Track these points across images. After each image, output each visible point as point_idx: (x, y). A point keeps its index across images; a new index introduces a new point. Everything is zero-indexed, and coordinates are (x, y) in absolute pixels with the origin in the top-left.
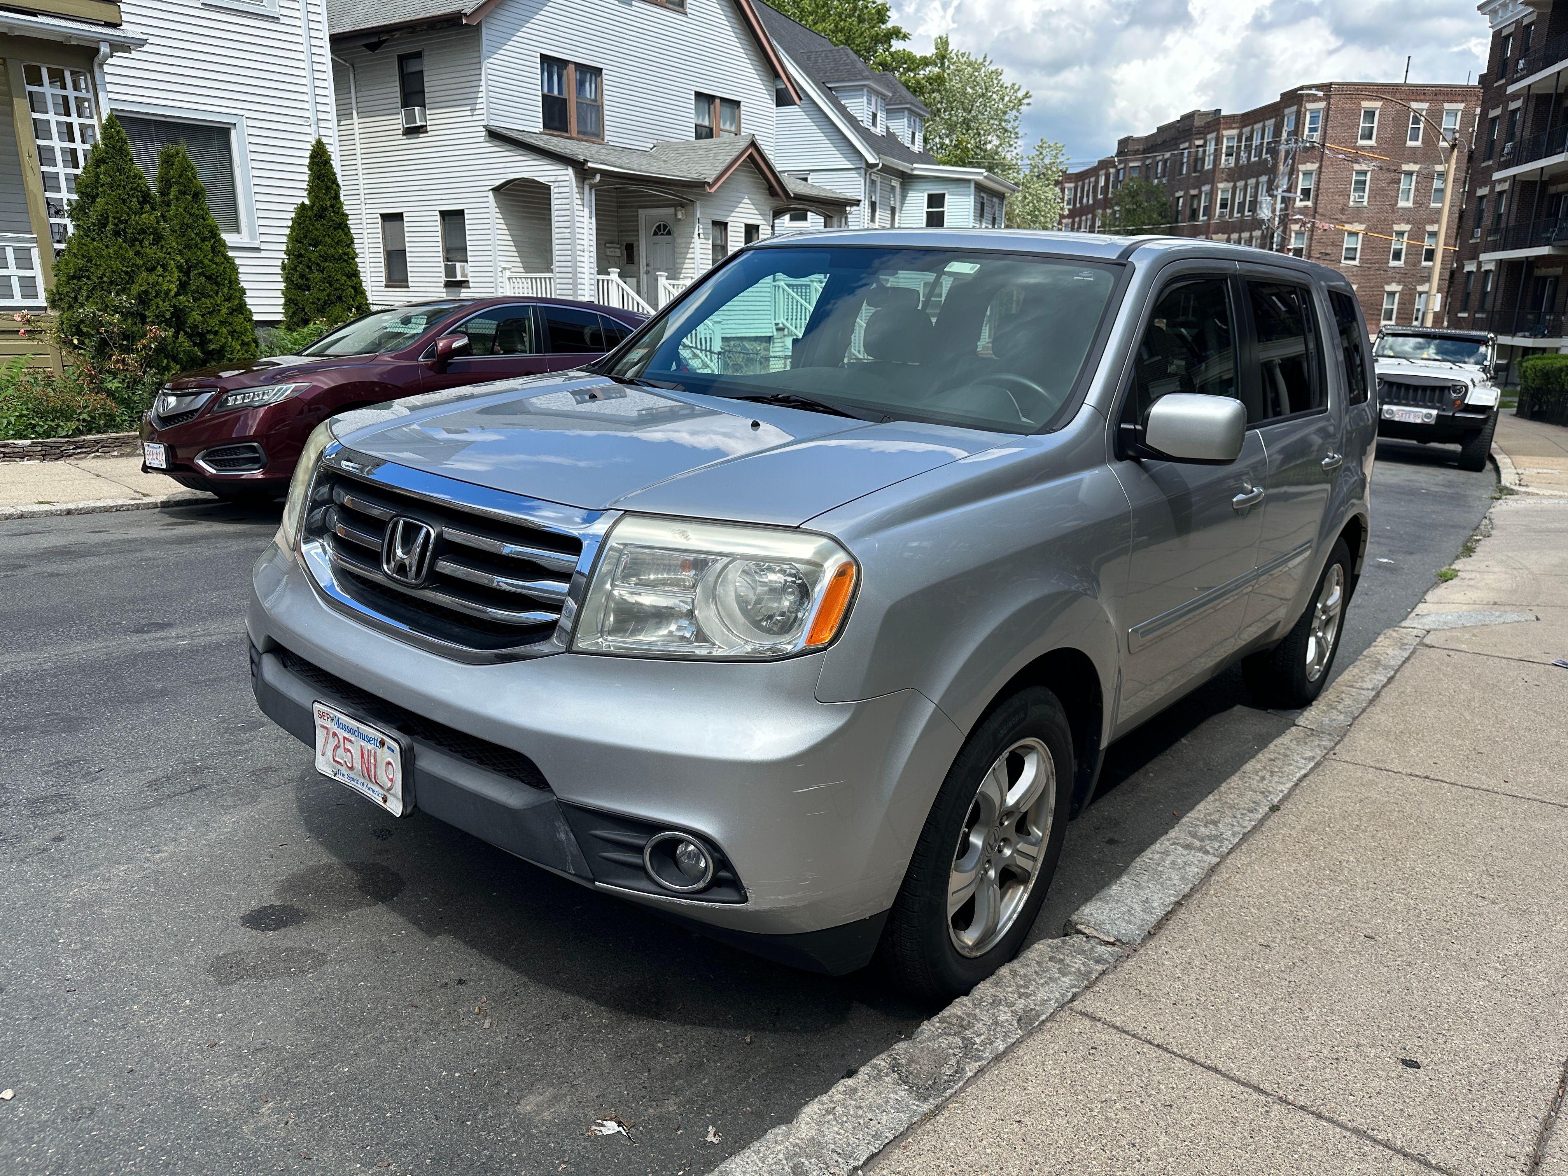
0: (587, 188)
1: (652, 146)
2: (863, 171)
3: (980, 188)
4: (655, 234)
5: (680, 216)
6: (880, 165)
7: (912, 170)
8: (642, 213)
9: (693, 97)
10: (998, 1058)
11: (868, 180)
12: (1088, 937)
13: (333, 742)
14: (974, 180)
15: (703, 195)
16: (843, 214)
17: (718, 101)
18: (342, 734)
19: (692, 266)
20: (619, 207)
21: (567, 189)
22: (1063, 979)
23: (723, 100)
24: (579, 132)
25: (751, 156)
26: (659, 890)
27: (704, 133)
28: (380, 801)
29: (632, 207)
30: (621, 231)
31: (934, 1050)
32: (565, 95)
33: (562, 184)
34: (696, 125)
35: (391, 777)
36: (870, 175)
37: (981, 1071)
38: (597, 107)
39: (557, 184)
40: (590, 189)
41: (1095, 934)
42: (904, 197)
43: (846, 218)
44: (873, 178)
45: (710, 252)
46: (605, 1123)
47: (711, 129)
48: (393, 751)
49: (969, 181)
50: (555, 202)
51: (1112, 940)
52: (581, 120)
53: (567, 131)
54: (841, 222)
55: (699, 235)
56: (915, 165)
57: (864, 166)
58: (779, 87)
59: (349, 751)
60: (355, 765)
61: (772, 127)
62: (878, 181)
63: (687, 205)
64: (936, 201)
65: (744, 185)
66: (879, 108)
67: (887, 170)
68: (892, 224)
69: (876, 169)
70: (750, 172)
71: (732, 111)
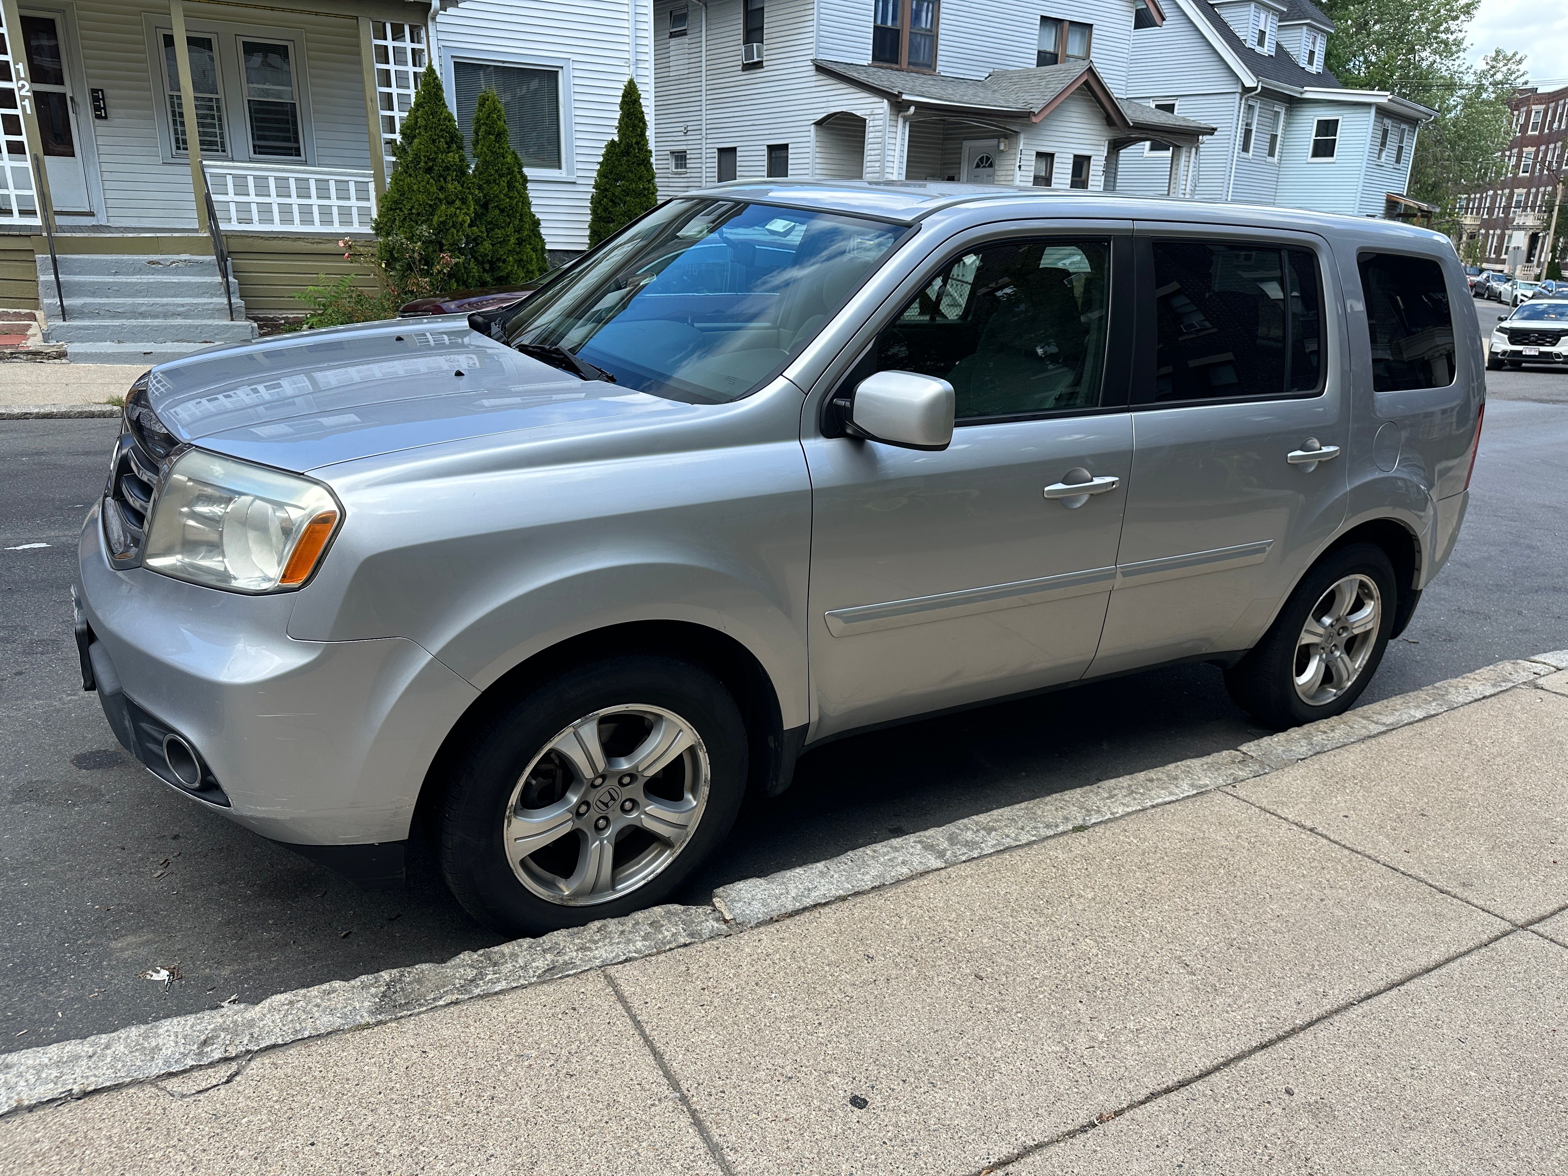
0: (901, 121)
1: (987, 75)
2: (1238, 96)
3: (1382, 112)
4: (978, 166)
5: (1002, 147)
6: (1259, 89)
7: (1302, 93)
8: (967, 144)
9: (1038, 22)
11: (1243, 105)
14: (1375, 104)
15: (1028, 125)
16: (1195, 144)
17: (1067, 25)
20: (945, 139)
21: (881, 123)
23: (1071, 23)
24: (909, 63)
25: (1086, 83)
27: (1045, 59)
29: (957, 139)
30: (944, 164)
32: (899, 27)
33: (876, 117)
34: (1039, 52)
36: (1247, 100)
38: (932, 36)
39: (872, 117)
40: (905, 122)
42: (1288, 124)
43: (1197, 148)
44: (1250, 103)
47: (1057, 55)
49: (1369, 105)
50: (870, 136)
52: (913, 51)
53: (897, 63)
54: (1190, 152)
55: (1020, 167)
56: (1306, 88)
57: (1240, 90)
58: (1139, 8)
61: (1127, 51)
62: (1257, 106)
63: (1010, 136)
64: (1328, 128)
65: (1076, 115)
66: (1269, 24)
67: (1267, 94)
68: (1271, 154)
69: (1254, 93)
70: (1086, 100)
71: (1083, 34)
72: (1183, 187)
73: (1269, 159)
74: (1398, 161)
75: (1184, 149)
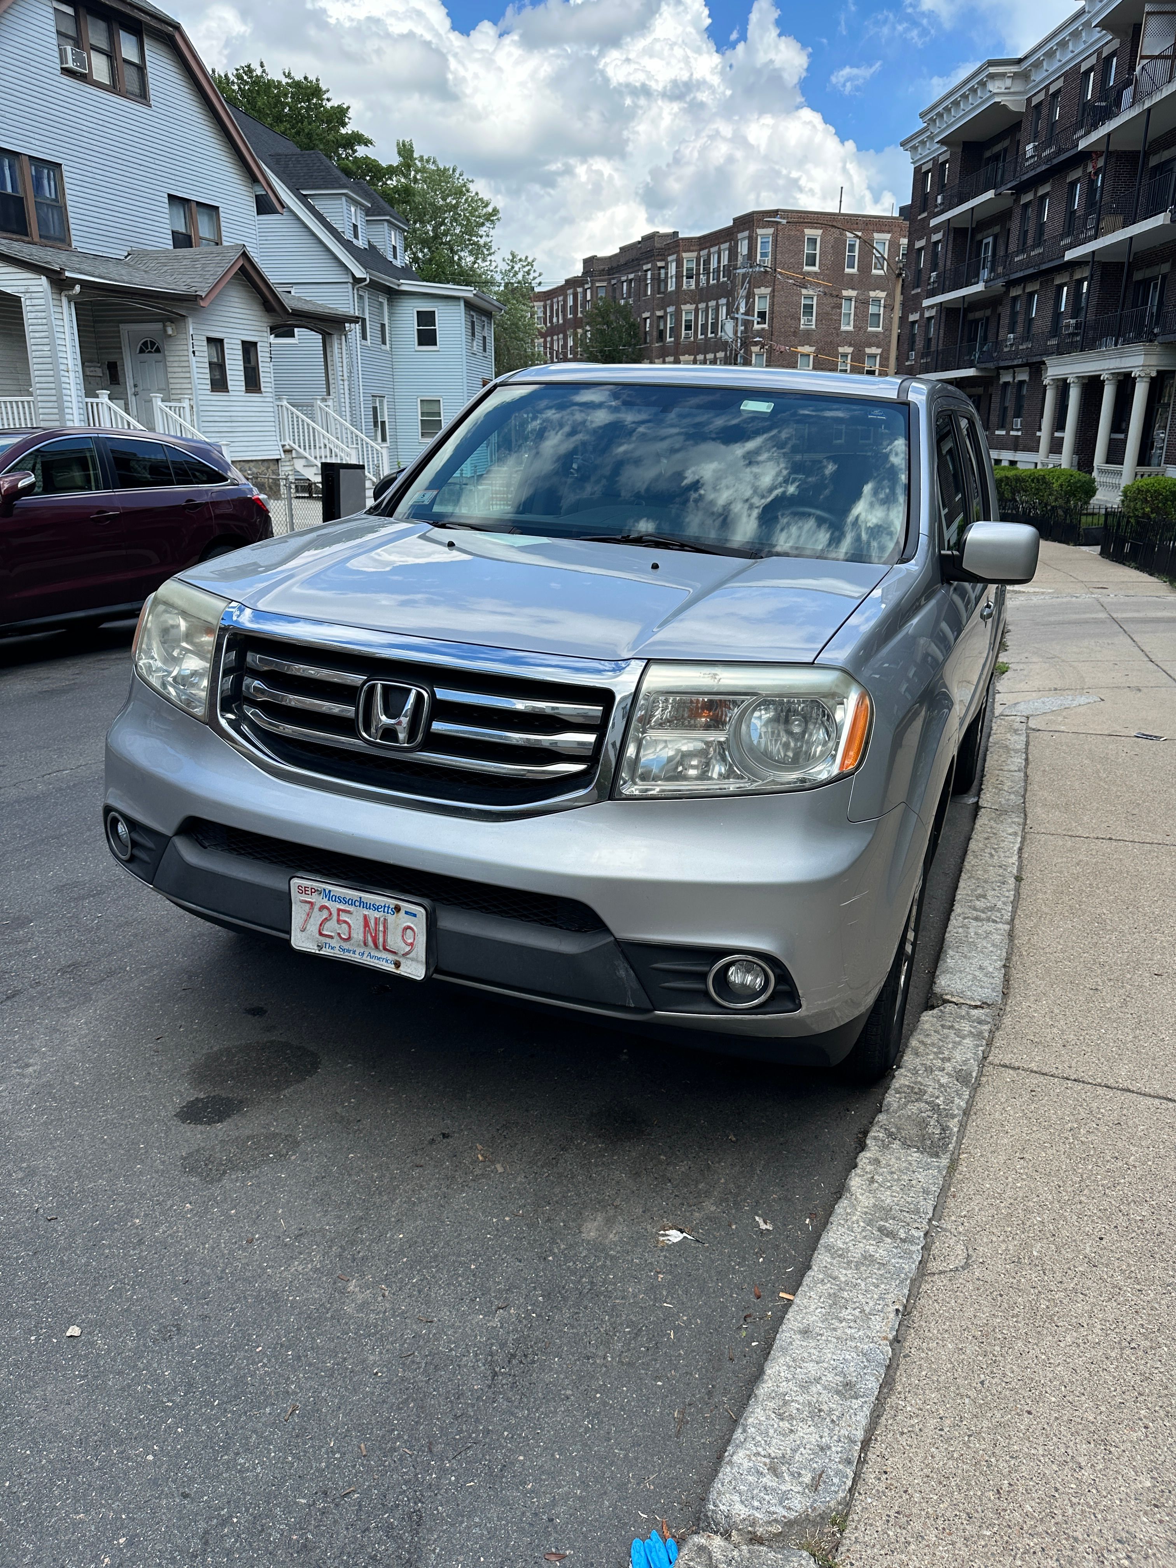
0: (64, 300)
1: (126, 254)
2: (350, 286)
3: (469, 305)
4: (142, 351)
5: (170, 332)
6: (368, 280)
7: (399, 285)
8: (124, 328)
9: (166, 201)
10: (966, 1113)
11: (356, 295)
12: (957, 1004)
13: (318, 917)
14: (463, 297)
15: (194, 310)
16: (342, 331)
17: (194, 205)
18: (334, 906)
19: (189, 386)
20: (95, 322)
21: (42, 301)
22: (965, 1041)
23: (198, 203)
24: (41, 236)
25: (242, 269)
26: (720, 1010)
27: (182, 240)
28: (391, 968)
29: (110, 321)
30: (100, 348)
31: (909, 1117)
32: (21, 194)
33: (34, 295)
34: (173, 232)
35: (409, 941)
36: (358, 290)
37: (963, 1126)
38: (59, 207)
39: (28, 295)
40: (69, 302)
41: (962, 1001)
42: (392, 314)
43: (346, 335)
44: (361, 293)
45: (208, 371)
46: (667, 1232)
47: (190, 237)
48: (415, 915)
49: (458, 298)
50: (28, 316)
51: (979, 1003)
52: (43, 223)
53: (27, 235)
54: (341, 339)
55: (194, 352)
56: (402, 281)
57: (351, 281)
58: (258, 193)
59: (345, 922)
60: (354, 935)
61: (254, 237)
62: (366, 296)
63: (178, 319)
64: (426, 318)
65: (236, 300)
66: (359, 219)
67: (375, 286)
68: (384, 343)
69: (364, 284)
70: (243, 286)
71: (210, 217)
72: (341, 374)
73: (383, 347)
74: (485, 350)
75: (335, 337)
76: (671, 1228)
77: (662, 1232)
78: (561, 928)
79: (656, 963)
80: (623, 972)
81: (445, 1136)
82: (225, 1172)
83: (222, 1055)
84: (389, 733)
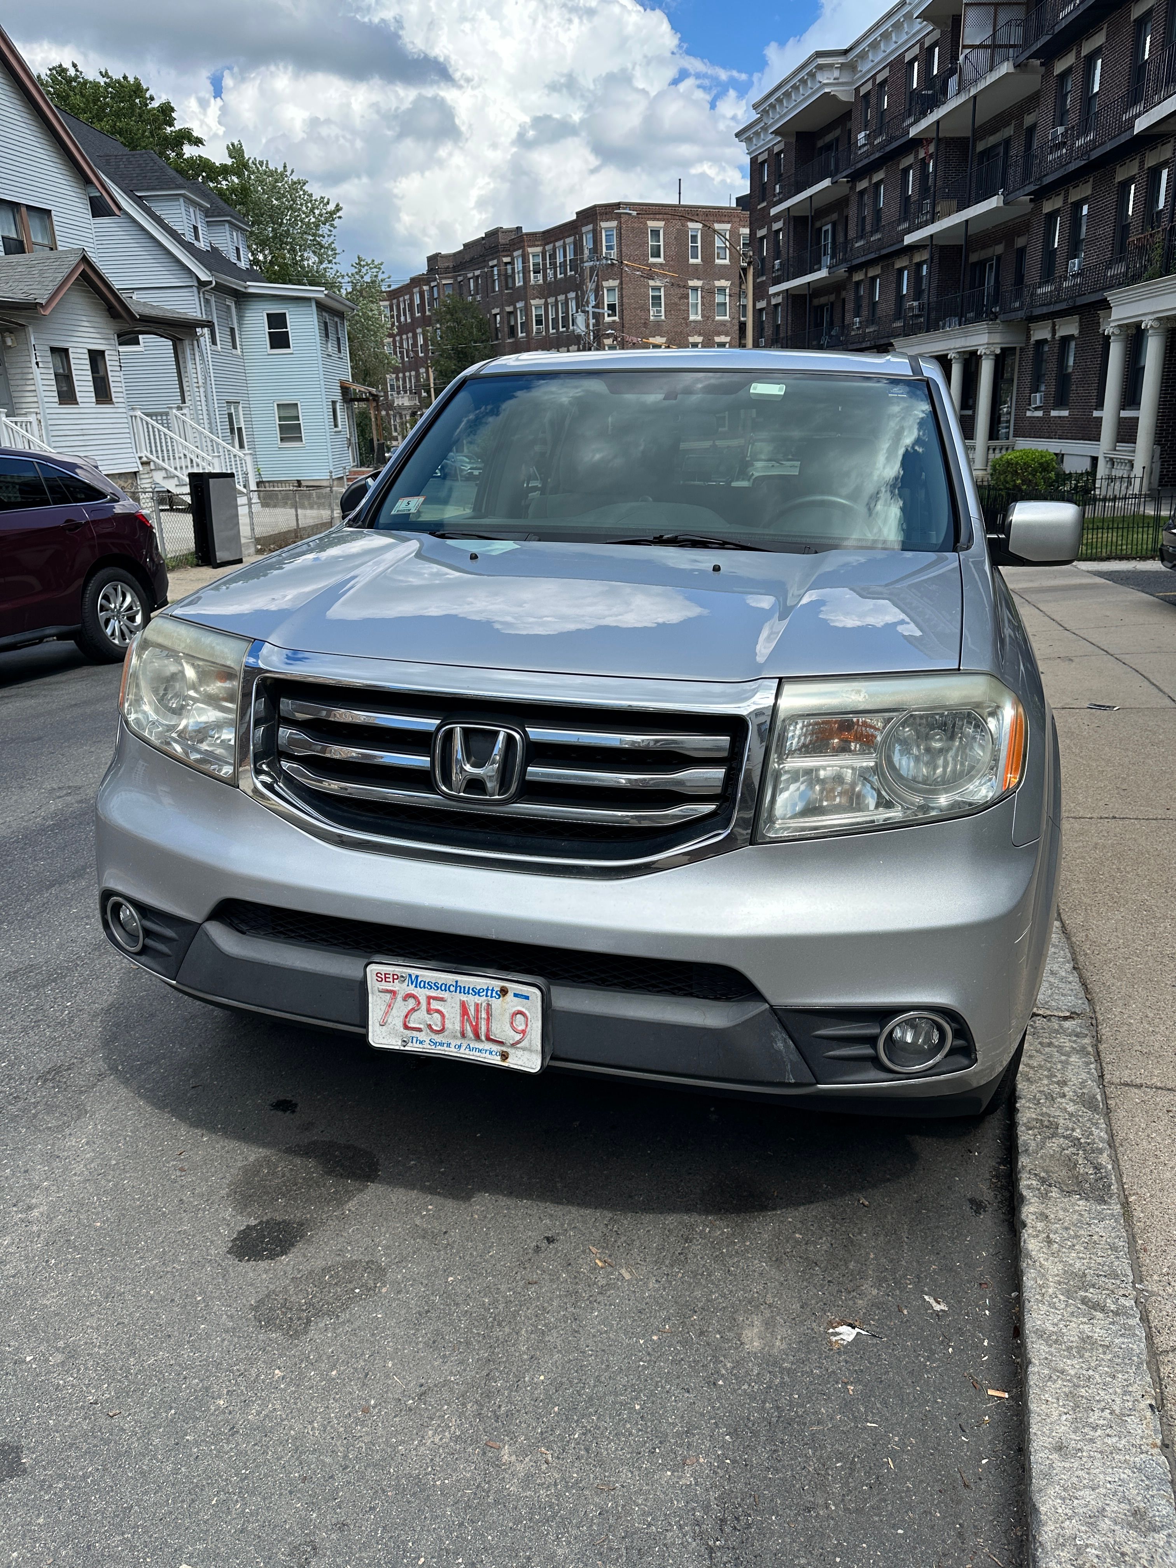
2: (195, 289)
3: (321, 307)
5: (9, 343)
6: (214, 283)
7: (246, 288)
10: (1111, 1144)
11: (202, 299)
12: (1044, 1017)
13: (401, 1008)
14: (314, 298)
15: (35, 318)
16: (195, 337)
17: (24, 209)
18: (422, 994)
19: (35, 399)
22: (1072, 1060)
23: (29, 207)
25: (83, 274)
26: (891, 1076)
27: (14, 246)
28: (496, 1060)
31: (1052, 1156)
34: (3, 238)
35: (520, 1028)
36: (204, 293)
37: (1116, 1161)
41: (1049, 1013)
42: (241, 318)
43: (198, 341)
44: (207, 297)
45: (54, 382)
46: (837, 1330)
47: (22, 242)
48: (527, 998)
49: (308, 299)
51: (1068, 1014)
54: (193, 345)
55: (37, 363)
56: (248, 283)
57: (196, 284)
58: (92, 195)
59: (438, 1011)
60: (448, 1025)
61: (91, 241)
62: (213, 300)
63: (18, 329)
64: (277, 321)
65: (80, 307)
66: (199, 220)
67: (221, 289)
68: (235, 347)
69: (210, 287)
70: (84, 291)
71: (42, 219)
72: (196, 380)
73: (234, 351)
74: (340, 351)
75: (187, 342)
76: (840, 1324)
77: (831, 1330)
78: (698, 997)
79: (819, 1030)
80: (781, 1043)
81: (550, 1240)
82: (309, 1321)
83: (261, 1166)
84: (475, 785)
